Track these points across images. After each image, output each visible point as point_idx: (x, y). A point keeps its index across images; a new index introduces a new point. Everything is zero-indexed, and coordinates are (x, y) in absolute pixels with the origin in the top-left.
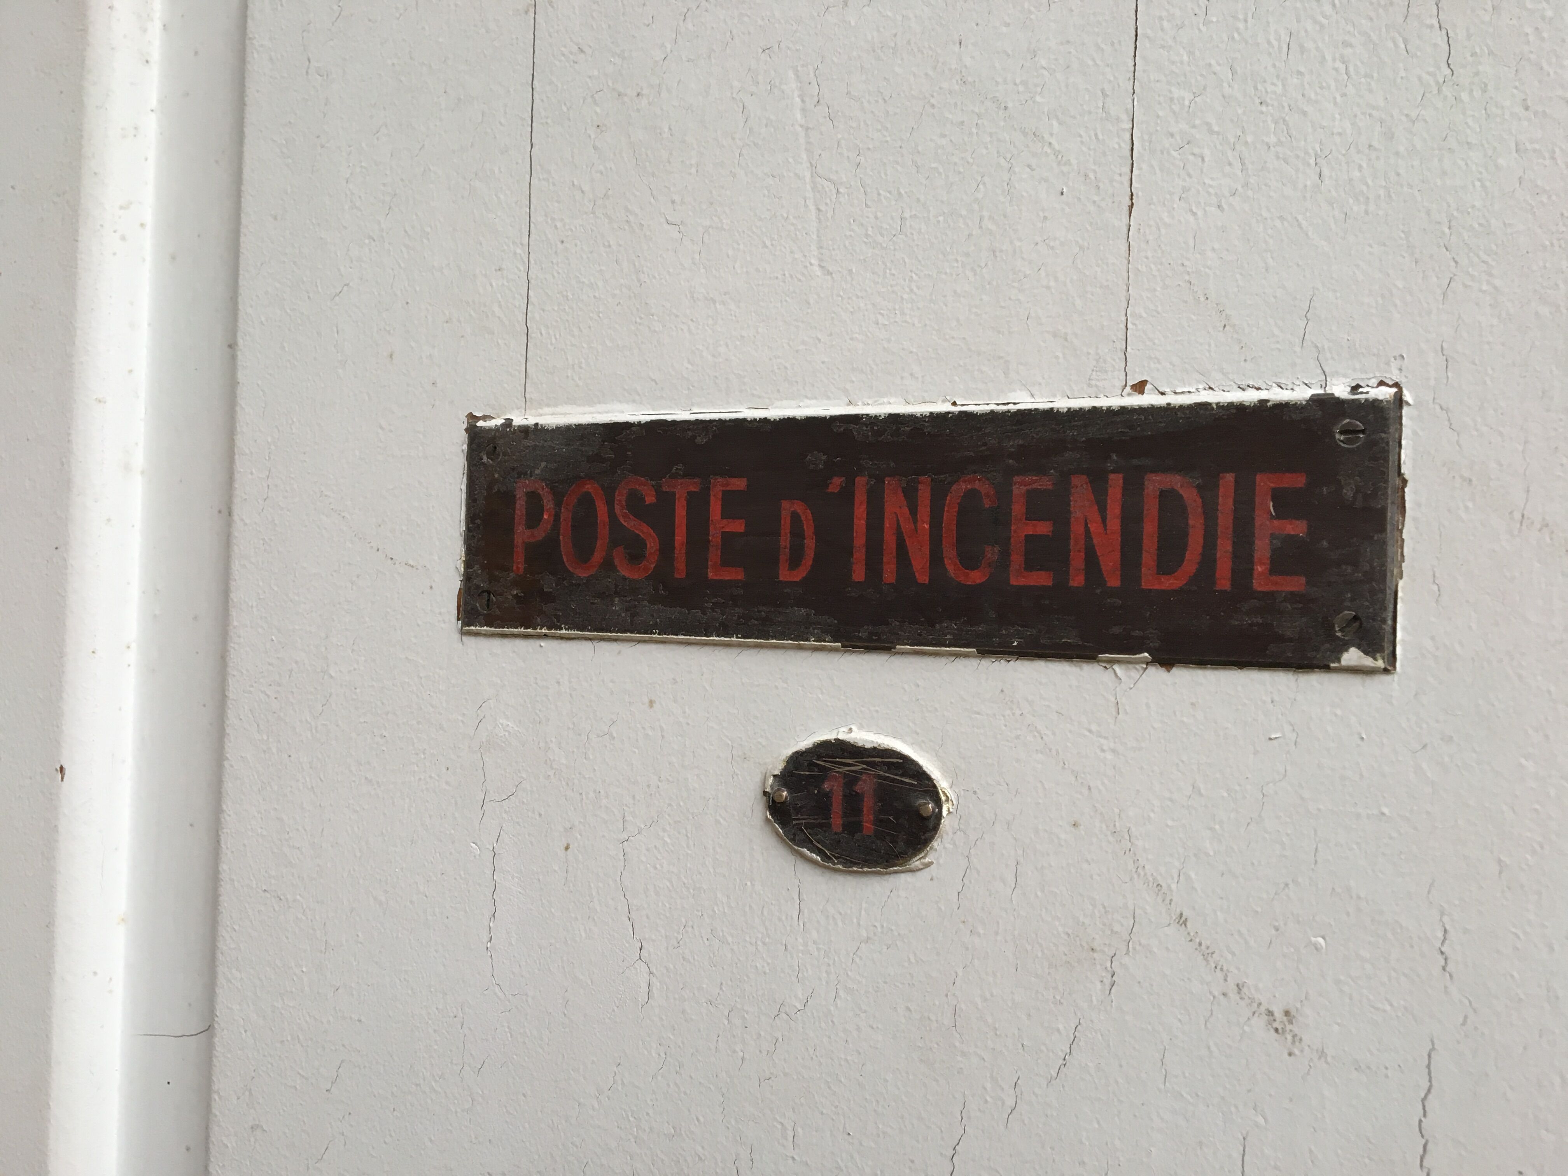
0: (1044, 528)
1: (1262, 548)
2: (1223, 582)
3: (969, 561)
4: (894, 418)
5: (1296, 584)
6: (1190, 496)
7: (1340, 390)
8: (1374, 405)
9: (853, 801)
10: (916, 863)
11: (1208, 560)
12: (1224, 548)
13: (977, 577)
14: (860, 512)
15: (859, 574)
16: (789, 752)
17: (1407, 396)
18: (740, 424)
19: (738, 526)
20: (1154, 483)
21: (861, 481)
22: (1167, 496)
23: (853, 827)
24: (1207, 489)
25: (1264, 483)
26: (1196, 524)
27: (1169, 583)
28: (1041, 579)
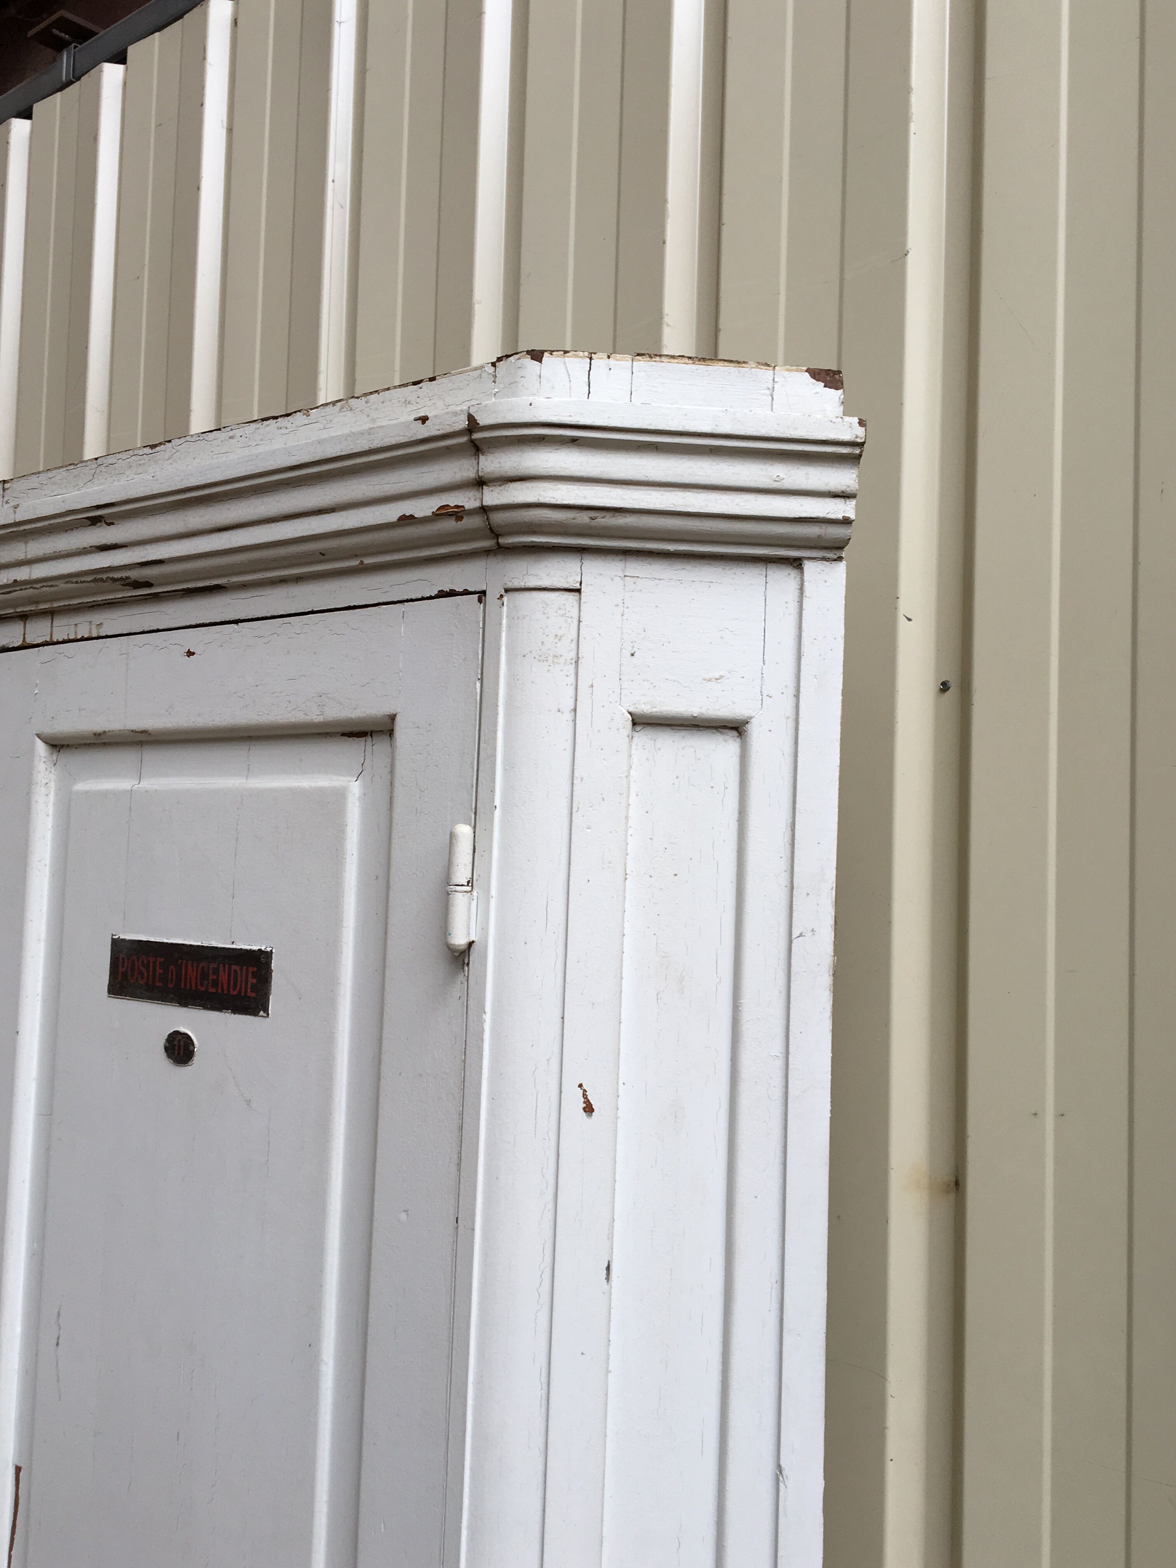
0: (215, 977)
1: (249, 986)
2: (243, 994)
3: (202, 984)
4: (191, 945)
5: (254, 995)
6: (239, 972)
7: (263, 948)
8: (267, 952)
9: (179, 1046)
10: (190, 1063)
11: (241, 988)
12: (243, 984)
13: (203, 989)
14: (183, 969)
15: (183, 986)
16: (168, 1034)
17: (273, 951)
18: (163, 943)
19: (161, 971)
20: (234, 967)
21: (184, 961)
22: (235, 971)
23: (179, 1054)
24: (241, 970)
25: (251, 969)
26: (239, 978)
27: (235, 993)
28: (213, 990)
